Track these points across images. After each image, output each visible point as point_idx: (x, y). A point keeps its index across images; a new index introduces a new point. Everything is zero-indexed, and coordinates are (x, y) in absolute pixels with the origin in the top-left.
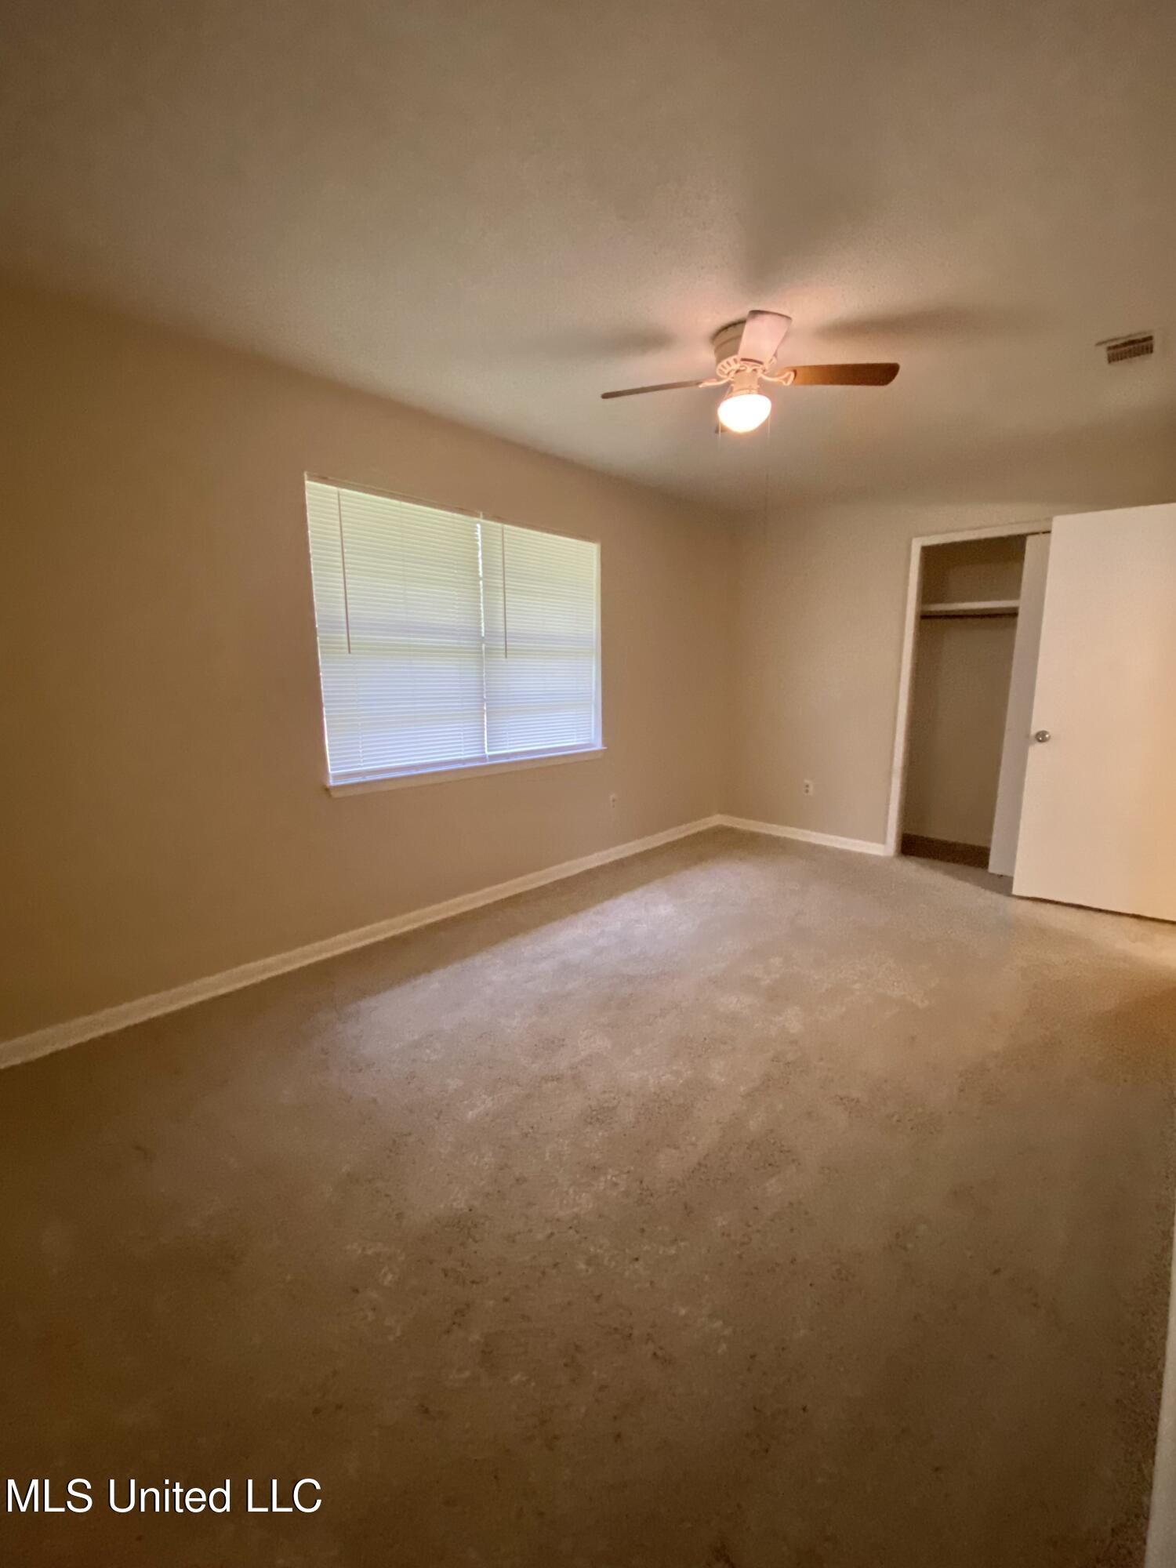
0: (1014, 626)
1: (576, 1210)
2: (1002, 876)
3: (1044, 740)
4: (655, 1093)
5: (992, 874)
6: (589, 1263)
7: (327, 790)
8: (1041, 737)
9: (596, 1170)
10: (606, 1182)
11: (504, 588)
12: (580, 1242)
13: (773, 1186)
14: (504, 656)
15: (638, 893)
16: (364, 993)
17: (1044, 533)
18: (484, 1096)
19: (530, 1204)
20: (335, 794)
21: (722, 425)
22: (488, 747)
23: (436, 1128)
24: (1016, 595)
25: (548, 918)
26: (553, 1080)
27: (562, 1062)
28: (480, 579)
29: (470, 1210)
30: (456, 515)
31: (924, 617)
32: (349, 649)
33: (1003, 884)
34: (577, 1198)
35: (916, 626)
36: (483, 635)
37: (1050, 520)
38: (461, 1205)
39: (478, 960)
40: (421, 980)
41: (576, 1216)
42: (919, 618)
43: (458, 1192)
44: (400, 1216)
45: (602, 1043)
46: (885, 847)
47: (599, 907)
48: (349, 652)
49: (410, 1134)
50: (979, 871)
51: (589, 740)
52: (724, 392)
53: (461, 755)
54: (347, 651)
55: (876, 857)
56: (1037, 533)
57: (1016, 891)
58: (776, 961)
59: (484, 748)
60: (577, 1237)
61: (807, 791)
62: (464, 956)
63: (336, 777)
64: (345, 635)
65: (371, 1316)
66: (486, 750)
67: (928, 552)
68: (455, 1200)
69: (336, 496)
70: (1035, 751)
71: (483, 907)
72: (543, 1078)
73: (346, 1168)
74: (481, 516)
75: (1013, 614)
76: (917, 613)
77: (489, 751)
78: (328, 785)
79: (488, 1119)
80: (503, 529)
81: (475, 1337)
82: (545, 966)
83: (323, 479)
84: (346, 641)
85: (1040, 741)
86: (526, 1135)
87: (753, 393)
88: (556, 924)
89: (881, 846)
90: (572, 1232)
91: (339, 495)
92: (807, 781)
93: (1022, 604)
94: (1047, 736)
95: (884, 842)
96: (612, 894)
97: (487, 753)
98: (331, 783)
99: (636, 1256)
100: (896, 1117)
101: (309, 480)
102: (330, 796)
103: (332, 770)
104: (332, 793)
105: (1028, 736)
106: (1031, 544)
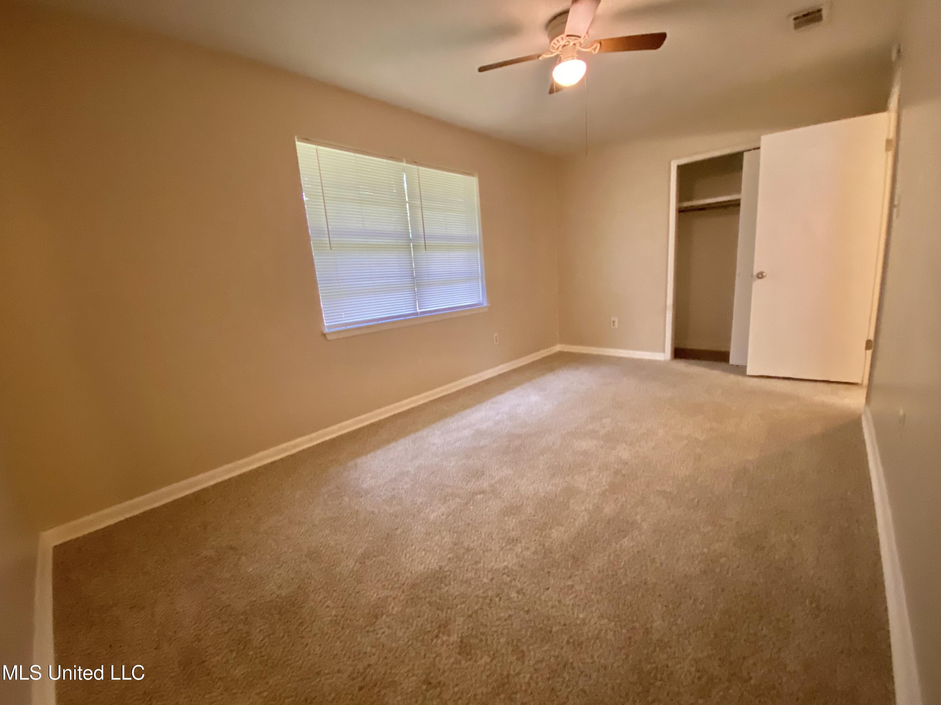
0: (738, 212)
1: (506, 563)
2: (738, 366)
3: (762, 277)
4: (544, 496)
5: (732, 365)
6: (518, 592)
7: (324, 335)
8: (761, 276)
9: (514, 541)
10: (522, 547)
11: (422, 207)
12: (511, 582)
13: (626, 542)
14: (424, 249)
15: (517, 390)
16: (358, 455)
17: (754, 149)
18: (439, 505)
19: (476, 563)
20: (329, 337)
21: (556, 83)
22: (419, 307)
23: (413, 524)
24: (739, 191)
25: (465, 407)
26: (480, 494)
27: (485, 484)
28: (406, 202)
29: (440, 568)
30: (389, 161)
31: (681, 211)
32: (330, 247)
33: (741, 370)
34: (505, 557)
35: (676, 217)
36: (411, 238)
37: (759, 140)
38: (434, 566)
39: (424, 433)
40: (393, 444)
41: (506, 567)
42: (678, 212)
43: (432, 559)
44: (397, 574)
45: (507, 472)
46: (666, 355)
47: (494, 400)
48: (331, 249)
49: (397, 529)
50: (723, 365)
51: (480, 301)
52: (556, 60)
53: (403, 312)
54: (329, 248)
55: (660, 361)
56: (750, 150)
57: (749, 372)
58: (607, 421)
59: (416, 307)
60: (508, 579)
61: (614, 325)
62: (416, 431)
63: (329, 327)
64: (328, 239)
65: (388, 632)
66: (418, 309)
67: (681, 168)
68: (430, 563)
69: (315, 151)
70: (757, 284)
71: (423, 404)
72: (474, 493)
73: (360, 551)
74: (405, 161)
75: (736, 204)
76: (676, 209)
77: (419, 309)
78: (325, 332)
79: (444, 517)
80: (418, 170)
81: (454, 638)
82: (467, 433)
83: (306, 140)
84: (328, 242)
85: (759, 278)
86: (469, 524)
87: (574, 59)
88: (468, 411)
89: (662, 355)
90: (505, 576)
91: (317, 149)
92: (613, 319)
93: (744, 197)
94: (764, 274)
95: (664, 351)
96: (500, 392)
97: (419, 311)
98: (326, 331)
99: (547, 587)
100: (696, 500)
101: (299, 141)
102: (326, 338)
103: (327, 323)
104: (327, 336)
105: (752, 276)
106: (747, 157)
